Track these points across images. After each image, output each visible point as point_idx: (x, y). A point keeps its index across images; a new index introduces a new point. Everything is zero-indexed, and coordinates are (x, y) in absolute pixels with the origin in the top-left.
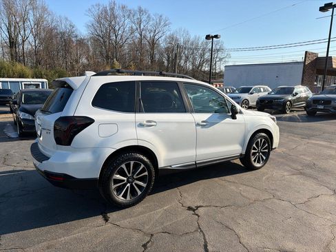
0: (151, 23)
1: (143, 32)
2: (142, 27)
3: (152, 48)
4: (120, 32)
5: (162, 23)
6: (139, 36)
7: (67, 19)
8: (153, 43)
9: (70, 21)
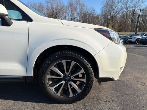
0: (133, 3)
1: (128, 8)
2: (128, 5)
3: (133, 16)
4: (115, 10)
5: (140, 2)
6: (125, 10)
7: (92, 8)
8: (134, 13)
9: (94, 9)
